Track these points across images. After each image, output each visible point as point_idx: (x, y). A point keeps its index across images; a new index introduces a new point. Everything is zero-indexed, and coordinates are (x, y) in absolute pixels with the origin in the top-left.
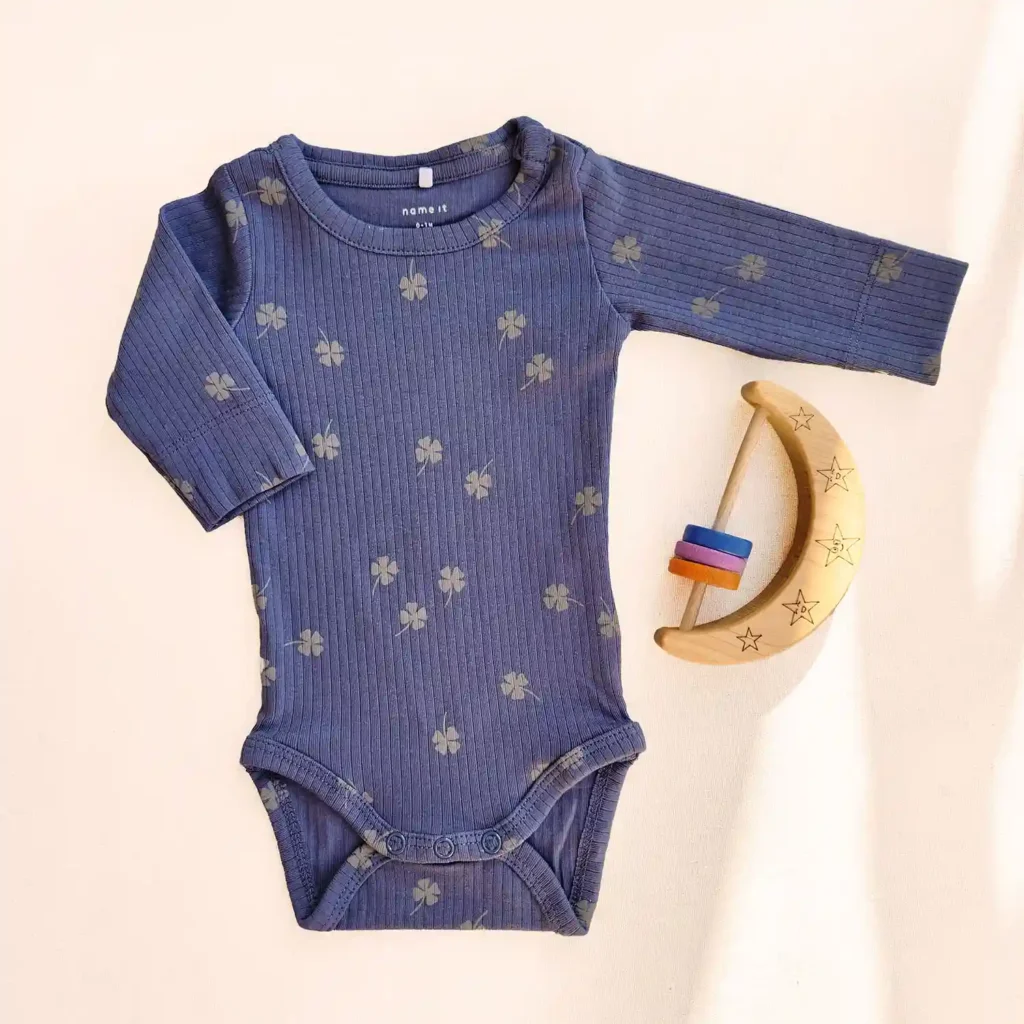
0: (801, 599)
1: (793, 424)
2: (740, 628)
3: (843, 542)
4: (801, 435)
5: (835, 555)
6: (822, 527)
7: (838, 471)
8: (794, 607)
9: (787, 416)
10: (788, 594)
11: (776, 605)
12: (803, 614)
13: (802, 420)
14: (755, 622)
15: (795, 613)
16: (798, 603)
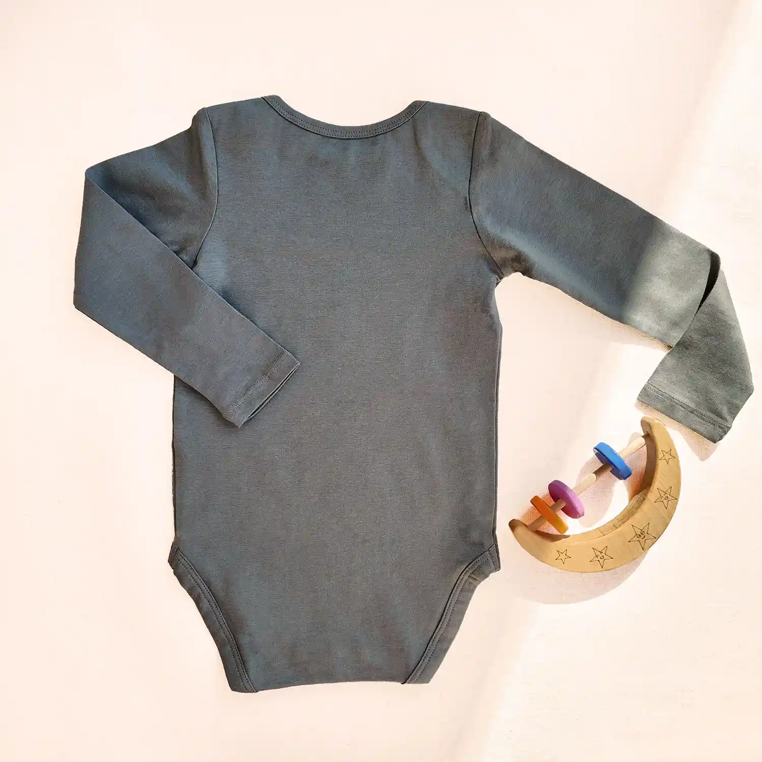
3: (646, 535)
4: (661, 465)
5: (638, 539)
7: (669, 496)
8: (598, 553)
9: (660, 449)
13: (667, 456)
15: (597, 556)
16: (601, 552)
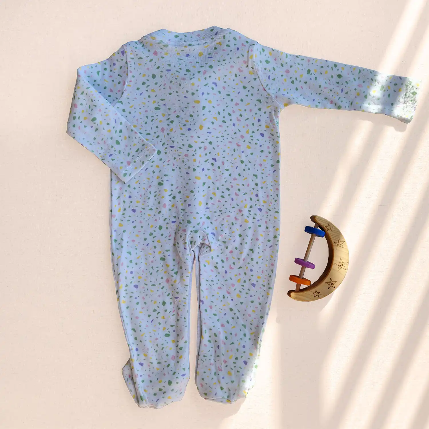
0: (331, 281)
1: (326, 229)
2: (313, 290)
3: (343, 263)
4: (329, 232)
5: (340, 267)
6: (336, 259)
7: (340, 242)
8: (329, 283)
9: (325, 227)
10: (327, 280)
11: (324, 283)
12: (332, 285)
13: (329, 228)
14: (318, 288)
15: (330, 285)
16: (330, 282)
